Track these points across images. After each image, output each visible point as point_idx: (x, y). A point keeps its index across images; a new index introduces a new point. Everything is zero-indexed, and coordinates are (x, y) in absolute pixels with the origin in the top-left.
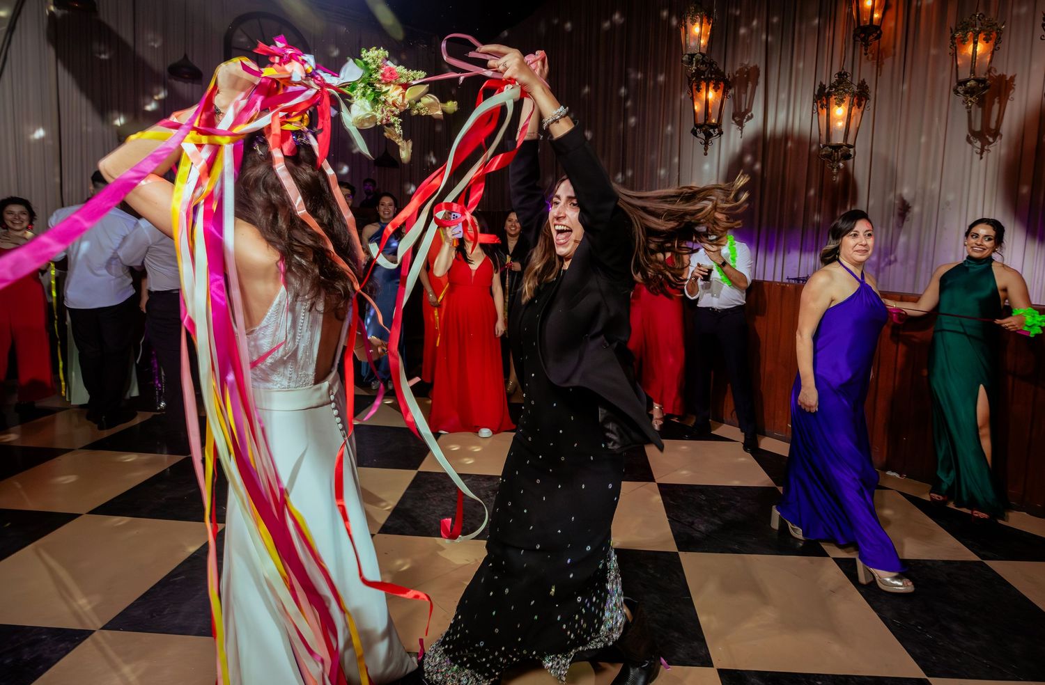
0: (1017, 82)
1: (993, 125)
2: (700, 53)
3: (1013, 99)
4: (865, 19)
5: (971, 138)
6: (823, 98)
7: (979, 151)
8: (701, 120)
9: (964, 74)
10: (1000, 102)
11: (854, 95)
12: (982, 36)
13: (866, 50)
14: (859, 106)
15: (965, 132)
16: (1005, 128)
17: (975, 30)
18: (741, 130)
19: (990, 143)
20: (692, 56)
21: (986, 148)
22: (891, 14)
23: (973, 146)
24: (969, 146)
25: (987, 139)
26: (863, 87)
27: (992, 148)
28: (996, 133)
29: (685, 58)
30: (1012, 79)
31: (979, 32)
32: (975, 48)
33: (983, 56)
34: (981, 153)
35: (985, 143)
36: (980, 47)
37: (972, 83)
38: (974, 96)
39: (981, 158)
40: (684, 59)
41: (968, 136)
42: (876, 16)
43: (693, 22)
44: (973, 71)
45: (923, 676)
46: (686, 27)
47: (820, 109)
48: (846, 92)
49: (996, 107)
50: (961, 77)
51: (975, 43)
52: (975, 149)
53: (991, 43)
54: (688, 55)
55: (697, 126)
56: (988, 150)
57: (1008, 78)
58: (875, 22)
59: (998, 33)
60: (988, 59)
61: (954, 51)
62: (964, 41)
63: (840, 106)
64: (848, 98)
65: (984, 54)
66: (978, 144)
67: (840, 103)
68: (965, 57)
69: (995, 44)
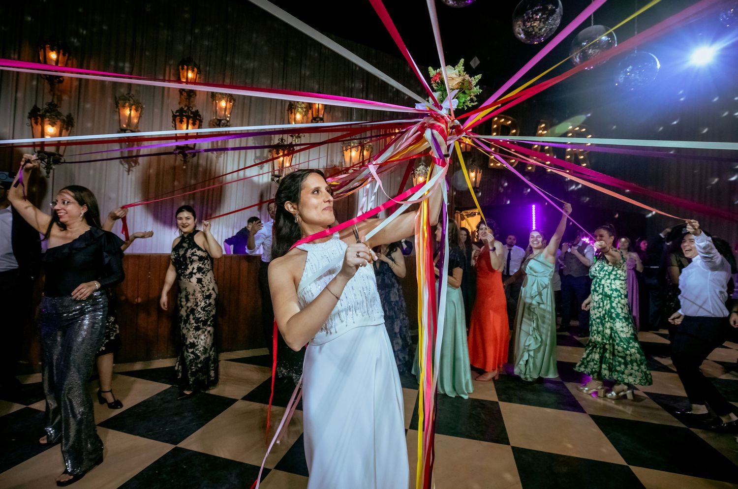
5: (123, 162)
6: (37, 118)
7: (127, 170)
11: (64, 121)
12: (134, 107)
14: (67, 130)
16: (140, 160)
17: (130, 103)
19: (133, 167)
23: (124, 167)
24: (121, 166)
25: (131, 164)
26: (69, 117)
27: (134, 169)
28: (136, 162)
31: (132, 105)
34: (128, 172)
35: (130, 166)
36: (133, 113)
39: (128, 174)
44: (128, 125)
45: (175, 446)
48: (58, 119)
51: (130, 110)
52: (125, 169)
56: (132, 170)
59: (141, 108)
60: (136, 121)
61: (118, 110)
62: (124, 107)
63: (53, 126)
64: (59, 123)
65: (134, 117)
66: (126, 166)
67: (53, 124)
68: (124, 116)
69: (140, 114)
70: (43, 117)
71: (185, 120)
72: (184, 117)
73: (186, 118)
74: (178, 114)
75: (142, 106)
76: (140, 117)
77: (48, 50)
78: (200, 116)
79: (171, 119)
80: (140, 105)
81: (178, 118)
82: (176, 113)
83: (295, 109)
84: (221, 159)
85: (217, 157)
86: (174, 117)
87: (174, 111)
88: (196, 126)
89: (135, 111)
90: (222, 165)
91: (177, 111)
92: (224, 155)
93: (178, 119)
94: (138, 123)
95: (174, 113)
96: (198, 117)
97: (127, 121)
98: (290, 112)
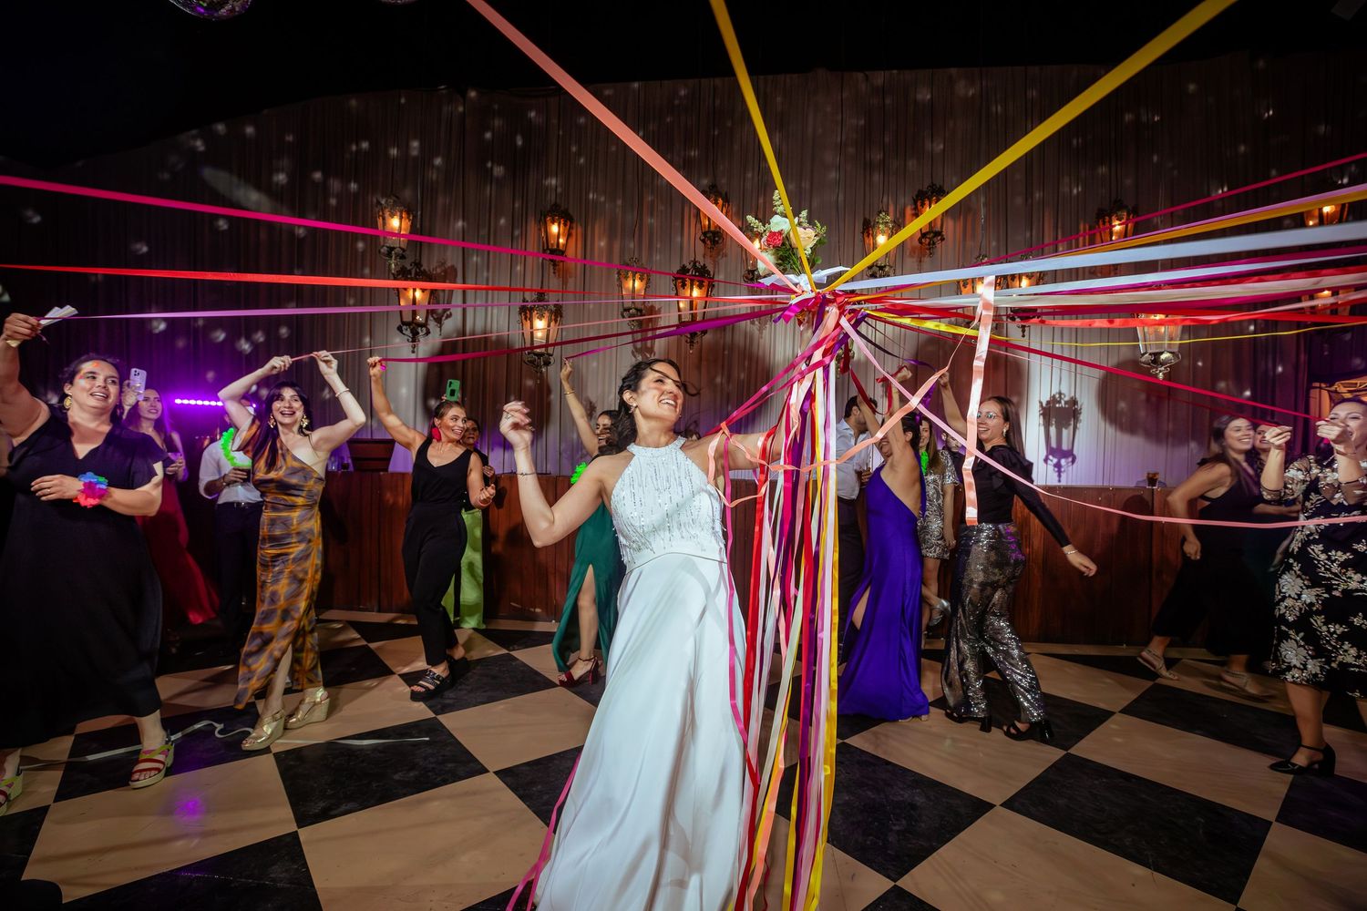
1: (649, 345)
2: (400, 247)
4: (552, 241)
5: (635, 353)
6: (526, 312)
8: (408, 318)
9: (628, 302)
11: (551, 312)
12: (637, 276)
13: (554, 269)
14: (556, 321)
15: (630, 348)
16: (657, 348)
17: (633, 271)
18: (440, 327)
20: (392, 249)
22: (572, 240)
26: (557, 306)
28: (651, 351)
29: (384, 250)
30: (659, 310)
31: (636, 273)
32: (634, 284)
33: (640, 290)
36: (637, 284)
37: (633, 311)
40: (382, 250)
41: (633, 350)
42: (561, 241)
43: (392, 216)
44: (633, 301)
46: (384, 219)
47: (524, 321)
48: (546, 311)
50: (626, 305)
51: (634, 281)
53: (644, 282)
54: (387, 247)
55: (404, 323)
57: (656, 309)
58: (561, 248)
59: (648, 275)
61: (619, 284)
62: (628, 277)
63: (541, 320)
64: (547, 314)
67: (541, 317)
68: (627, 289)
69: (647, 283)
70: (531, 309)
71: (689, 282)
75: (649, 272)
76: (646, 289)
77: (549, 223)
80: (645, 270)
81: (679, 281)
83: (873, 227)
84: (766, 332)
85: (760, 330)
86: (675, 279)
87: (672, 272)
88: (703, 287)
90: (767, 341)
91: (678, 272)
93: (679, 283)
94: (644, 296)
96: (707, 276)
97: (632, 296)
98: (866, 234)
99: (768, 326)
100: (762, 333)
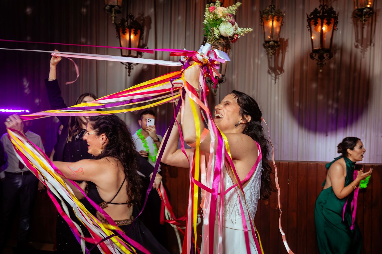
0: (289, 42)
1: (280, 65)
2: (117, 5)
3: (288, 51)
5: (270, 71)
10: (282, 53)
12: (275, 18)
15: (266, 68)
16: (285, 67)
17: (272, 14)
19: (279, 74)
20: (112, 7)
21: (277, 77)
23: (272, 76)
24: (270, 76)
25: (277, 72)
28: (281, 70)
30: (287, 41)
31: (274, 16)
34: (275, 80)
35: (277, 74)
36: (275, 23)
37: (271, 43)
38: (273, 50)
39: (275, 82)
41: (268, 70)
44: (272, 36)
49: (281, 55)
50: (267, 39)
51: (273, 21)
52: (272, 77)
54: (110, 5)
57: (285, 40)
59: (282, 17)
60: (278, 30)
61: (262, 24)
62: (267, 20)
65: (276, 28)
66: (273, 75)
68: (268, 27)
69: (281, 23)
71: (319, 21)
72: (319, 19)
73: (320, 19)
74: (312, 16)
75: (283, 15)
76: (281, 27)
78: (334, 13)
79: (306, 23)
80: (281, 14)
81: (313, 20)
82: (310, 16)
84: (367, 53)
86: (309, 20)
87: (309, 14)
88: (330, 25)
89: (277, 21)
91: (312, 14)
92: (370, 48)
93: (312, 22)
94: (280, 32)
95: (309, 17)
96: (333, 15)
97: (271, 32)
99: (368, 49)
100: (364, 54)
